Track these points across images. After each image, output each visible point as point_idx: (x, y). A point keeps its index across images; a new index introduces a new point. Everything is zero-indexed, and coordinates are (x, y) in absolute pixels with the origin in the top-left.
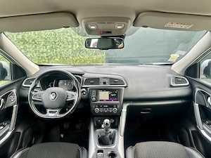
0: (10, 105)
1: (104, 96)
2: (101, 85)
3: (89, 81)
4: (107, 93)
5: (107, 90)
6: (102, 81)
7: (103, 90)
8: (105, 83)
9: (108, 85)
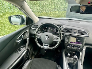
0: (26, 38)
1: (73, 40)
2: (73, 34)
3: (65, 30)
4: (75, 39)
5: (75, 37)
6: (73, 31)
7: (73, 37)
8: (75, 33)
9: (77, 34)
